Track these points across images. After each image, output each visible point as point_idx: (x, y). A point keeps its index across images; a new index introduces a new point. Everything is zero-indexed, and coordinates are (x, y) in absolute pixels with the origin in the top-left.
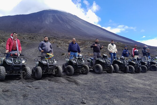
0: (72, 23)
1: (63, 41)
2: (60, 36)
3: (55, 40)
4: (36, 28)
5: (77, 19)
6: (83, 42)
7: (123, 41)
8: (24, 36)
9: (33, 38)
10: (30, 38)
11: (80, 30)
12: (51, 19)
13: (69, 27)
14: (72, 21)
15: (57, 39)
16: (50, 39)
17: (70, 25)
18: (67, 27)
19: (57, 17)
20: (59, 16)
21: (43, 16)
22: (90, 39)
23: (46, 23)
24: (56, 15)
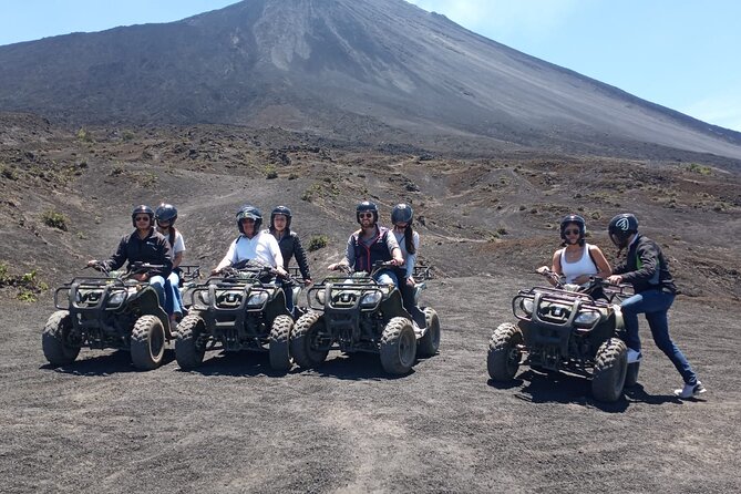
0: (422, 57)
1: (358, 162)
2: (353, 139)
3: (313, 163)
4: (217, 97)
5: (450, 34)
6: (479, 165)
7: (730, 160)
8: (146, 143)
9: (193, 152)
10: (178, 151)
11: (470, 98)
12: (299, 42)
13: (405, 85)
14: (421, 50)
15: (332, 153)
16: (289, 155)
17: (408, 72)
18: (390, 81)
19: (334, 31)
20: (347, 21)
21: (256, 25)
22: (528, 149)
23: (273, 65)
24: (328, 22)
